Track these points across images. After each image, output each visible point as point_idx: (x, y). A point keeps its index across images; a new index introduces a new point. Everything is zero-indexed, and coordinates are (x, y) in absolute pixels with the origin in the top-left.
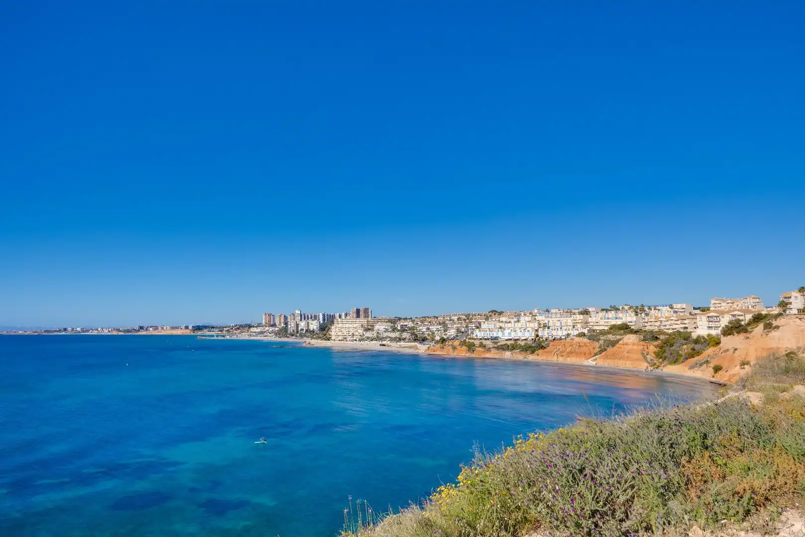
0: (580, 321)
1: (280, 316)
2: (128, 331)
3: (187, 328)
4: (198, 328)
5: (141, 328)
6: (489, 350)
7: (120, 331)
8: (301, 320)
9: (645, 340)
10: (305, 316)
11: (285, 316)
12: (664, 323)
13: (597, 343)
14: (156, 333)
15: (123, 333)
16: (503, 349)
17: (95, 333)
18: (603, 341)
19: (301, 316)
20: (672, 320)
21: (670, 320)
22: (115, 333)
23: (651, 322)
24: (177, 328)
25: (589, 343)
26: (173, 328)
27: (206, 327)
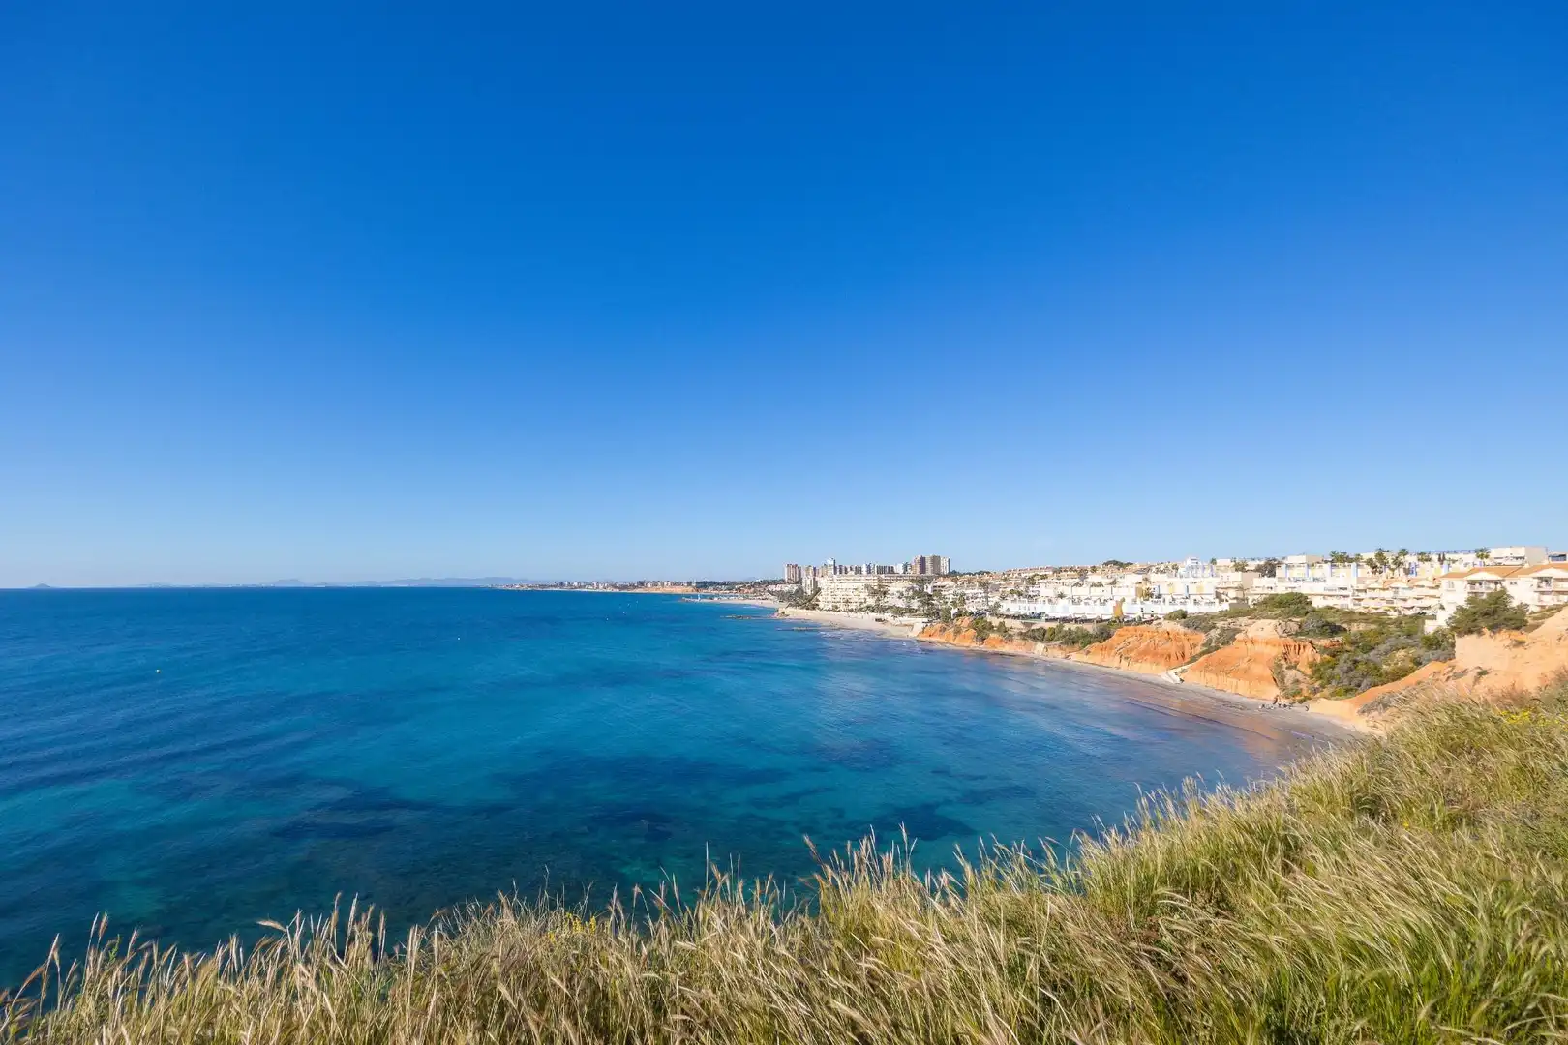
0: (1236, 585)
1: (808, 569)
2: (625, 587)
3: (689, 584)
4: (703, 585)
5: (641, 584)
6: (1010, 639)
7: (616, 588)
8: (835, 573)
9: (1301, 634)
10: (841, 569)
11: (815, 569)
12: (1401, 594)
13: (1203, 635)
14: (654, 591)
15: (617, 591)
16: (1034, 638)
17: (590, 589)
18: (1218, 631)
19: (835, 568)
20: (1423, 587)
21: (1417, 586)
22: (608, 590)
23: (1374, 589)
24: (680, 584)
25: (1185, 634)
26: (675, 584)
27: (713, 584)
